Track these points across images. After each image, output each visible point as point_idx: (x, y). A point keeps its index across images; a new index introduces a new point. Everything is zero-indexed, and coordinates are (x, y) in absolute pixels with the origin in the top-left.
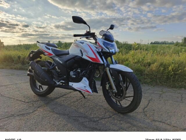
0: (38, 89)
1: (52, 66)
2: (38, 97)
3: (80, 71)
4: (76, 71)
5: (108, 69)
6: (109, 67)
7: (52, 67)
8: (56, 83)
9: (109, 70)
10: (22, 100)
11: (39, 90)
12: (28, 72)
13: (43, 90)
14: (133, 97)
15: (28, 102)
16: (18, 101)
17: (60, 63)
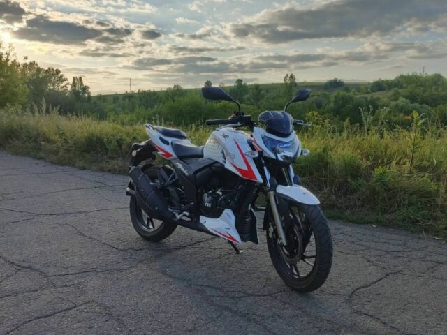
0: (144, 225)
1: (172, 179)
2: (143, 242)
3: (221, 193)
4: (214, 192)
5: (272, 193)
6: (275, 191)
7: (170, 180)
8: (174, 216)
9: (275, 197)
10: (113, 245)
11: (146, 228)
12: (128, 189)
13: (154, 227)
14: (314, 259)
15: (123, 251)
16: (106, 246)
17: (184, 174)
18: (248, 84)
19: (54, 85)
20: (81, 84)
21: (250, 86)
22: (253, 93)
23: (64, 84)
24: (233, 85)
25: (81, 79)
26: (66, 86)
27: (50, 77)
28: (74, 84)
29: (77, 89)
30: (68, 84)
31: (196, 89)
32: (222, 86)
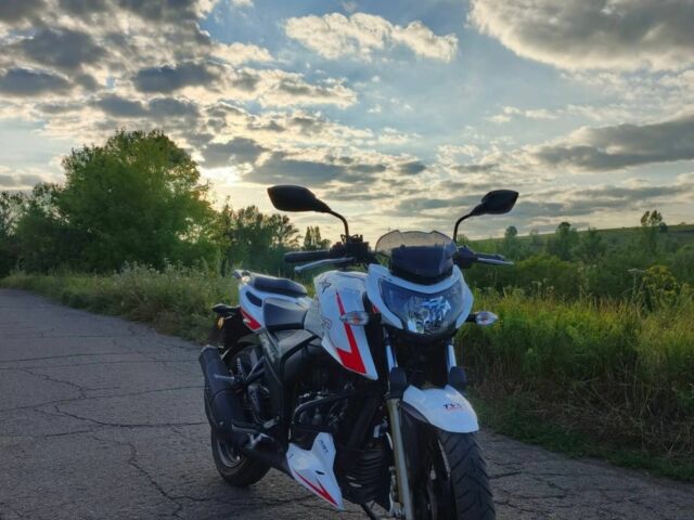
5: (394, 403)
6: (401, 399)
18: (579, 230)
19: (280, 239)
20: (318, 236)
21: (582, 232)
22: (586, 244)
23: (293, 237)
24: (553, 232)
25: (317, 229)
26: (296, 240)
27: (275, 227)
28: (308, 237)
29: (312, 243)
30: (300, 237)
31: (491, 240)
32: (534, 233)
